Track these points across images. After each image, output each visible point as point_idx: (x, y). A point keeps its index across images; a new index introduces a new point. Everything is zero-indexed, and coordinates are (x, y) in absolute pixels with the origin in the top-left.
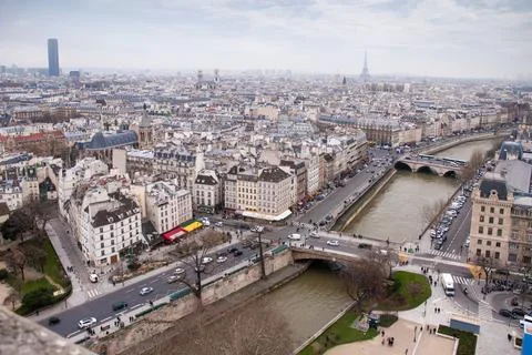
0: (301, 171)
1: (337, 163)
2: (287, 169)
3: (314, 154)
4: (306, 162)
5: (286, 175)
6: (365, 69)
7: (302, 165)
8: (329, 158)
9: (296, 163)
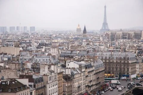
0: (39, 85)
1: (76, 85)
2: (25, 82)
3: (52, 72)
4: (44, 78)
5: (24, 87)
6: (105, 24)
7: (41, 80)
8: (68, 78)
9: (34, 77)
